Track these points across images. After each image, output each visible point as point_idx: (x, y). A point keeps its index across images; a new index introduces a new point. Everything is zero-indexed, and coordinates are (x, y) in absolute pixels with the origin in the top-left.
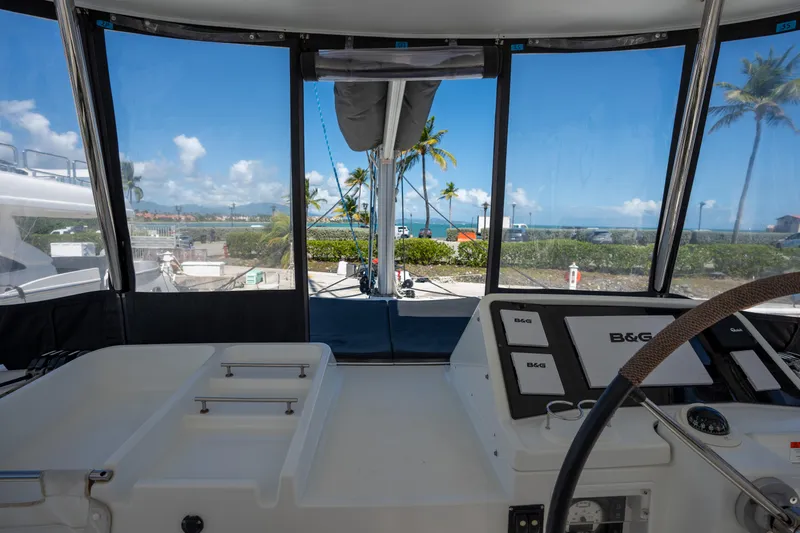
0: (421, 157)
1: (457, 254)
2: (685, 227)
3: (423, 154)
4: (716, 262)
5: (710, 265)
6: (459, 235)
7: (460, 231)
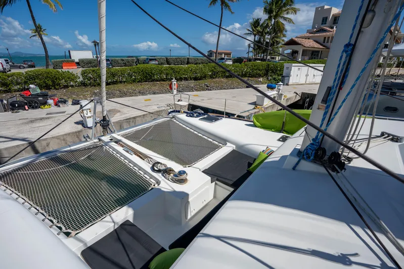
1: (81, 79)
4: (213, 71)
6: (64, 64)
7: (63, 61)
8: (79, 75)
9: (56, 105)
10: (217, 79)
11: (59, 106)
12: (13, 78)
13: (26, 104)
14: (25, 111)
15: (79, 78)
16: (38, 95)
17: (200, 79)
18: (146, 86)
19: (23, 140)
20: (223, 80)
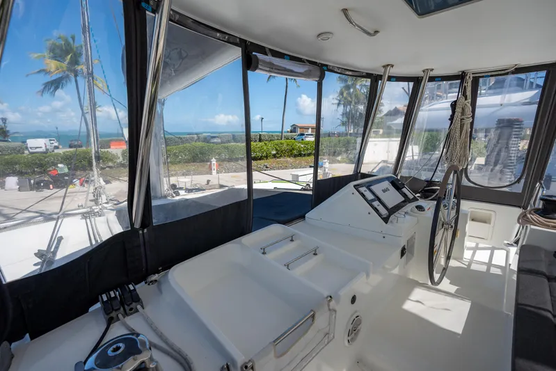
0: (73, 79)
1: (121, 158)
2: (252, 130)
3: (76, 76)
4: (276, 150)
5: (274, 152)
6: (112, 143)
7: (111, 140)
8: (120, 155)
9: (81, 185)
10: (282, 159)
11: (84, 186)
12: (51, 159)
13: (51, 183)
14: (49, 191)
15: (119, 158)
16: (65, 175)
17: (260, 159)
18: (192, 167)
19: (37, 212)
20: (289, 159)
